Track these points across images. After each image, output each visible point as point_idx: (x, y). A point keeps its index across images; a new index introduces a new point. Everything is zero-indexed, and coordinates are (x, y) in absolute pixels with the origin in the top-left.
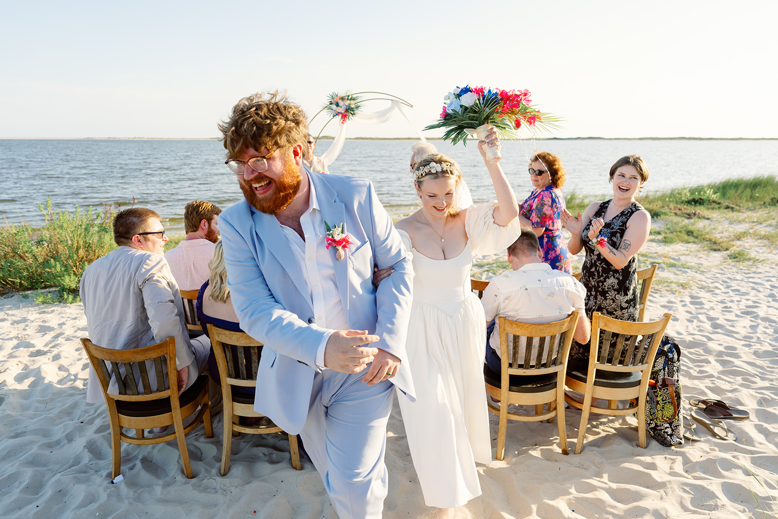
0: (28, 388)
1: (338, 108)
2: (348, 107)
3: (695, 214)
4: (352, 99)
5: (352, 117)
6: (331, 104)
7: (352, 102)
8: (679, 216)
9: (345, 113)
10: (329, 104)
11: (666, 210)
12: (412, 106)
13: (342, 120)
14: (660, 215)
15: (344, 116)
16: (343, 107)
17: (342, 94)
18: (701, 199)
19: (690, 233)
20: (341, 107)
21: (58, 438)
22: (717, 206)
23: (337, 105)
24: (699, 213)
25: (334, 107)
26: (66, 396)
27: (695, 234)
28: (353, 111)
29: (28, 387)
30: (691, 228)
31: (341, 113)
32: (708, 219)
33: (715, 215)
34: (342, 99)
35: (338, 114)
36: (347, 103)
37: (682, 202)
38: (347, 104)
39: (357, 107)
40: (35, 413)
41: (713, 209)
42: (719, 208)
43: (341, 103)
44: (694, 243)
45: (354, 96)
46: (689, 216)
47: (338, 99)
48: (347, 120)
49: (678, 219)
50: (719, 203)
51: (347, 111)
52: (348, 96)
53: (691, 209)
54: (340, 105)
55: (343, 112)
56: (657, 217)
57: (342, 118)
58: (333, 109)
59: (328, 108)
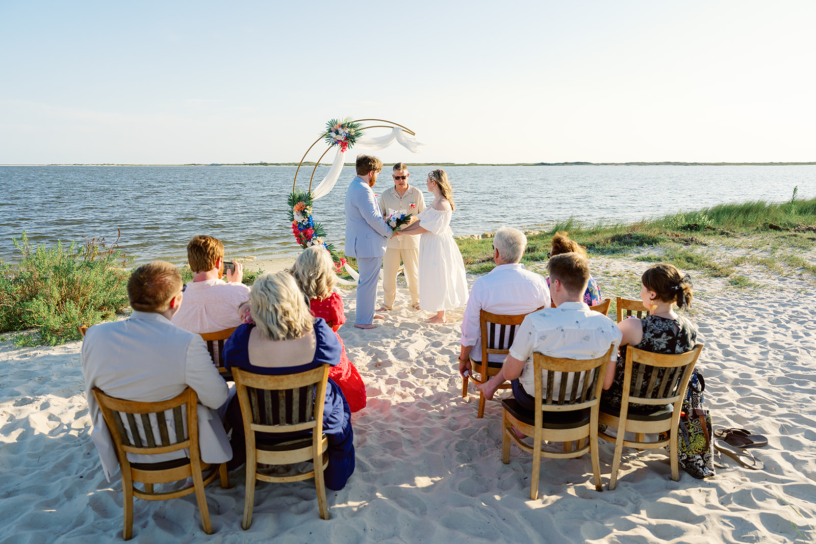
0: (16, 441)
1: (338, 136)
2: (348, 135)
3: (692, 240)
4: (352, 127)
5: (352, 145)
6: (330, 131)
7: (353, 130)
8: (677, 242)
9: (345, 141)
10: (327, 131)
11: (663, 236)
12: (414, 134)
13: (342, 149)
14: (658, 242)
15: (344, 145)
16: (343, 134)
17: (341, 121)
18: (696, 225)
19: (689, 259)
20: (341, 135)
21: (56, 495)
22: (712, 232)
23: (337, 133)
24: (696, 239)
25: (333, 135)
26: (59, 449)
27: (694, 261)
28: (353, 138)
29: (16, 439)
30: (690, 254)
31: (341, 141)
32: (705, 245)
33: (711, 240)
34: (342, 126)
35: (337, 142)
36: (347, 130)
37: (678, 229)
38: (347, 132)
39: (358, 135)
40: (27, 468)
41: (709, 234)
42: (715, 234)
43: (341, 131)
44: (694, 269)
45: (355, 123)
46: (687, 242)
47: (338, 127)
48: (347, 149)
49: (677, 245)
50: (714, 229)
51: (346, 138)
52: (349, 124)
53: (687, 235)
54: (340, 133)
55: (342, 140)
56: (656, 244)
57: (341, 146)
58: (332, 137)
59: (327, 135)
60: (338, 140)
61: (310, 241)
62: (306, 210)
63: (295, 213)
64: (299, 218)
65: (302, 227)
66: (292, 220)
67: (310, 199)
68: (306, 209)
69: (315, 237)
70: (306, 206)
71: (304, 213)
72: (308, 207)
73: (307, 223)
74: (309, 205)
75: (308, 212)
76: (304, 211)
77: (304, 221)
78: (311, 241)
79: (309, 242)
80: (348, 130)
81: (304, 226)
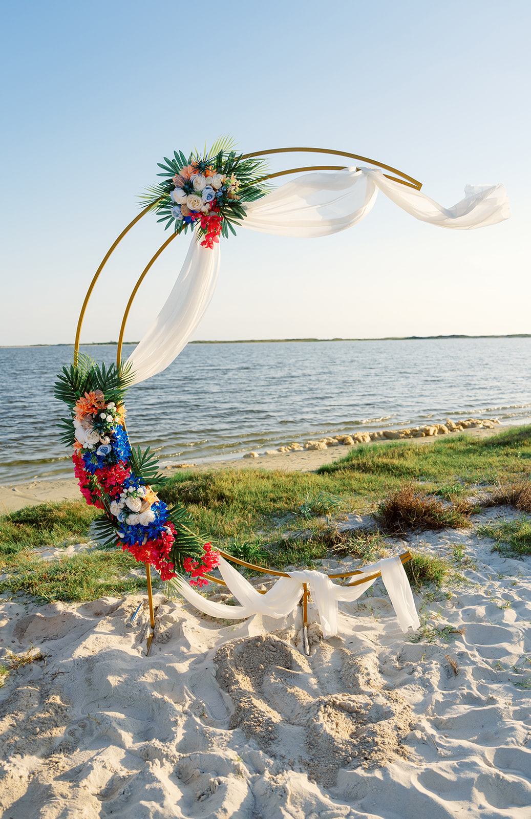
1: (193, 197)
2: (221, 194)
4: (232, 169)
6: (170, 186)
7: (233, 180)
9: (213, 214)
10: (162, 189)
13: (203, 238)
15: (210, 226)
16: (206, 193)
17: (202, 154)
20: (200, 194)
23: (189, 188)
25: (178, 195)
28: (236, 205)
31: (201, 213)
34: (201, 168)
35: (189, 218)
36: (217, 180)
38: (218, 185)
39: (250, 193)
43: (200, 182)
45: (240, 160)
47: (190, 169)
48: (220, 238)
51: (217, 205)
52: (222, 160)
54: (196, 187)
55: (205, 209)
57: (203, 228)
58: (175, 204)
59: (164, 201)
60: (193, 212)
61: (118, 500)
62: (103, 416)
63: (77, 423)
64: (86, 437)
65: (93, 461)
66: (71, 439)
67: (119, 382)
68: (104, 411)
69: (131, 489)
70: (107, 403)
71: (98, 424)
72: (111, 406)
73: (109, 449)
74: (114, 399)
75: (109, 418)
76: (98, 416)
77: (100, 443)
78: (123, 500)
79: (114, 504)
80: (222, 177)
81: (99, 457)
